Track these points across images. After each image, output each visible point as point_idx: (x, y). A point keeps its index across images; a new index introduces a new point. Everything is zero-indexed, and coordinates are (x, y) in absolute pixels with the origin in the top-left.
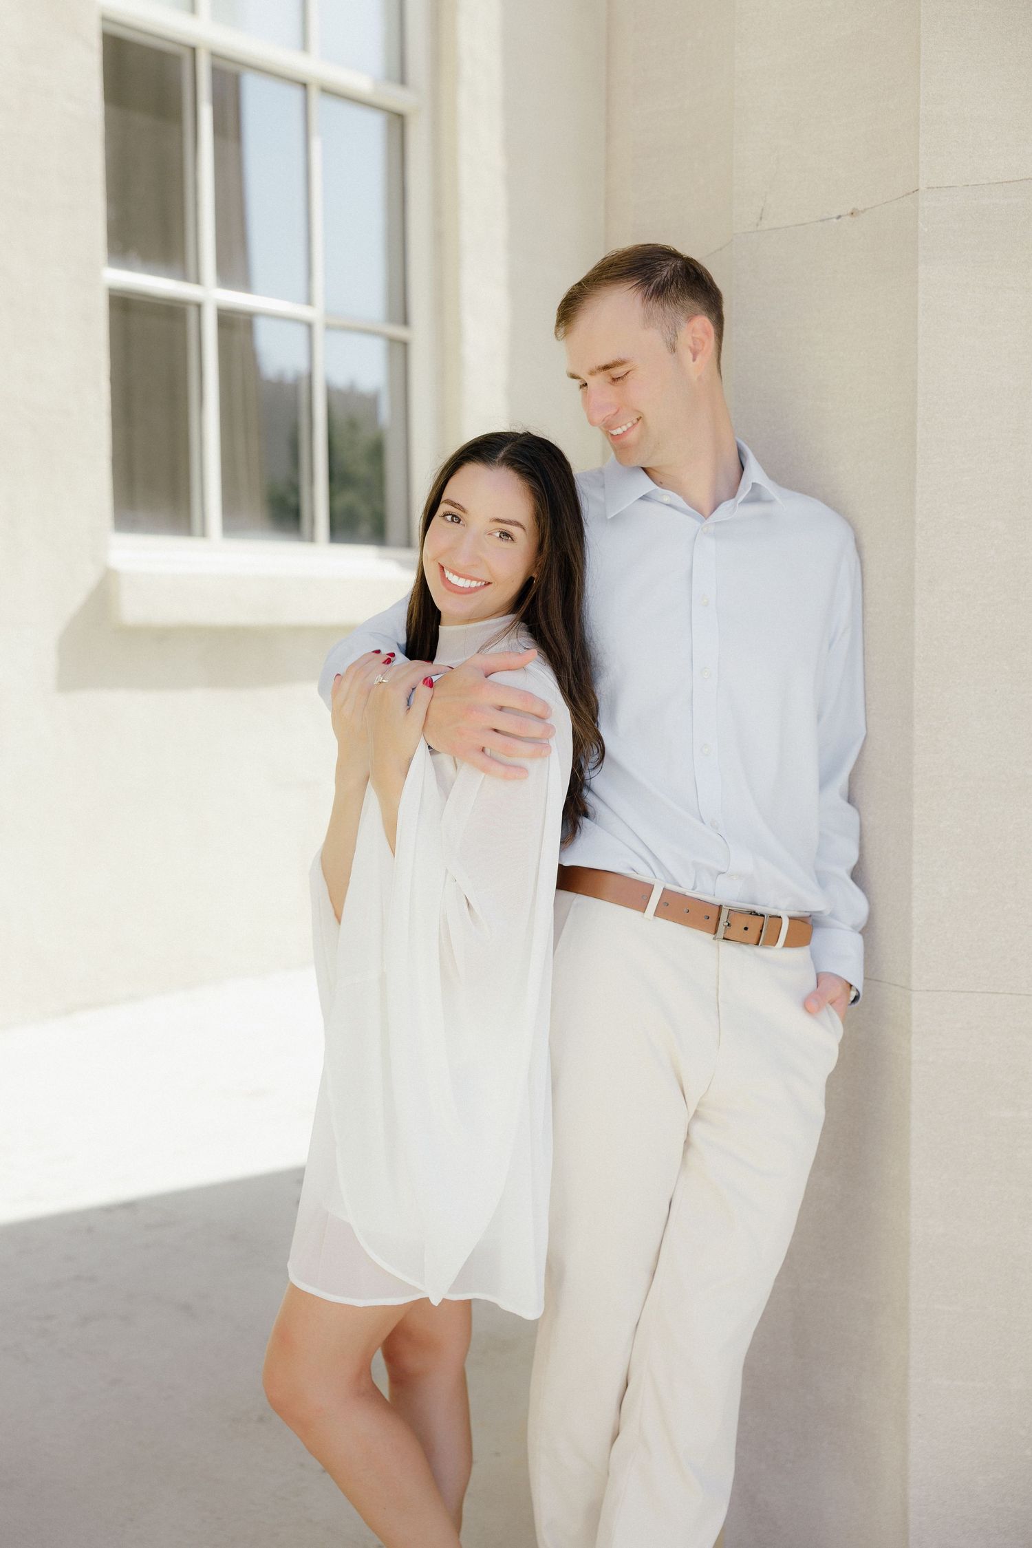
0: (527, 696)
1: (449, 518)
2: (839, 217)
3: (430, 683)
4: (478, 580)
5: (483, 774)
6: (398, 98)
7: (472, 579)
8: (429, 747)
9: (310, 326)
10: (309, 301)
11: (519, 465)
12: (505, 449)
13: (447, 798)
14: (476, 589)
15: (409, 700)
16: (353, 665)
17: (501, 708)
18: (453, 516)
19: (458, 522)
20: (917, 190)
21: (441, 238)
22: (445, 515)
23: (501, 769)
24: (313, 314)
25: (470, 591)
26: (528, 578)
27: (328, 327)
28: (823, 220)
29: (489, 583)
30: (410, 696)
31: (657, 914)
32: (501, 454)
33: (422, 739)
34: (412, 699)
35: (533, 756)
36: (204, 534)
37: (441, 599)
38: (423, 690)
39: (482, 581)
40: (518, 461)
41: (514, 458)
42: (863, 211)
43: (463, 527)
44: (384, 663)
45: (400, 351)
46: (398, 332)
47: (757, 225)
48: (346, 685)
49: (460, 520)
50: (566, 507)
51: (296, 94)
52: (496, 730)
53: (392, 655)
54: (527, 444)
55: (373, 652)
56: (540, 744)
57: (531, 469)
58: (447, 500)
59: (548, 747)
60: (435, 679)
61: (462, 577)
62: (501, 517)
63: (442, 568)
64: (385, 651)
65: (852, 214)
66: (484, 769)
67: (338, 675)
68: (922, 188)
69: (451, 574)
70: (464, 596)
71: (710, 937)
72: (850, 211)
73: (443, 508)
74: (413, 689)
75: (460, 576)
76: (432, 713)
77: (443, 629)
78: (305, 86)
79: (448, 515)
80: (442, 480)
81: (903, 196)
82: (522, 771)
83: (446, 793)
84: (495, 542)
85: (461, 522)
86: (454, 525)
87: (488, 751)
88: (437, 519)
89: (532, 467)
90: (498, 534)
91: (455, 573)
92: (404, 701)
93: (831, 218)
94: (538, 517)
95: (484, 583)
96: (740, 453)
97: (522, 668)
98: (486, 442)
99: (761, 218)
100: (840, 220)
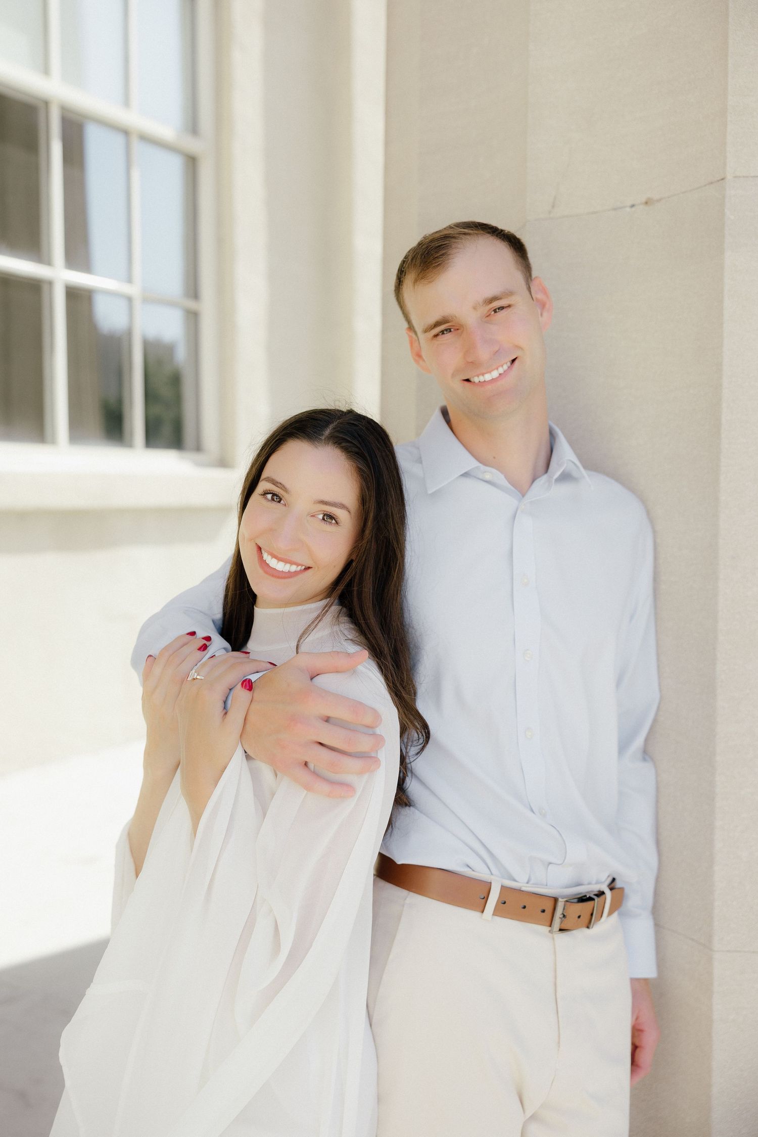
0: (357, 706)
1: (269, 496)
2: (633, 206)
3: (248, 685)
4: (298, 565)
5: (306, 792)
6: (193, 145)
7: (292, 563)
8: (246, 752)
9: (130, 299)
10: (129, 280)
11: (347, 444)
12: (331, 426)
13: (264, 815)
14: (296, 573)
15: (225, 702)
16: (166, 648)
17: (327, 720)
18: (274, 495)
19: (279, 502)
20: (723, 179)
21: (223, 242)
22: (265, 493)
23: (326, 788)
24: (133, 290)
25: (290, 575)
26: (350, 560)
27: (146, 300)
28: (615, 209)
29: (309, 568)
30: (227, 698)
31: (496, 913)
32: (327, 432)
33: (240, 746)
34: (229, 702)
35: (361, 773)
36: (53, 442)
37: (257, 582)
38: (241, 694)
39: (302, 565)
40: (345, 439)
41: (341, 436)
42: (659, 200)
43: (284, 508)
44: (199, 649)
45: (193, 318)
46: (191, 304)
47: (550, 212)
48: (157, 670)
49: (281, 500)
50: (392, 489)
51: (119, 139)
52: (321, 744)
53: (208, 639)
54: (352, 422)
55: (188, 634)
56: (368, 759)
57: (359, 449)
58: (268, 478)
59: (376, 761)
60: (253, 678)
61: (281, 561)
62: (327, 498)
63: (260, 549)
64: (201, 634)
65: (646, 203)
66: (308, 787)
67: (150, 656)
68: (729, 177)
69: (270, 557)
70: (283, 580)
71: (546, 929)
72: (644, 200)
73: (262, 486)
74: (230, 690)
75: (279, 559)
76: (252, 718)
77: (259, 612)
78: (126, 132)
79: (268, 493)
80: (262, 459)
81: (705, 186)
82: (348, 787)
83: (263, 808)
84: (317, 524)
85: (282, 502)
86: (274, 505)
87: (311, 766)
88: (255, 497)
89: (359, 445)
90: (321, 516)
91: (274, 556)
92: (220, 705)
93: (625, 207)
94: (363, 501)
95: (303, 567)
96: (552, 435)
97: (351, 670)
98: (312, 419)
99: (553, 207)
100: (633, 209)
